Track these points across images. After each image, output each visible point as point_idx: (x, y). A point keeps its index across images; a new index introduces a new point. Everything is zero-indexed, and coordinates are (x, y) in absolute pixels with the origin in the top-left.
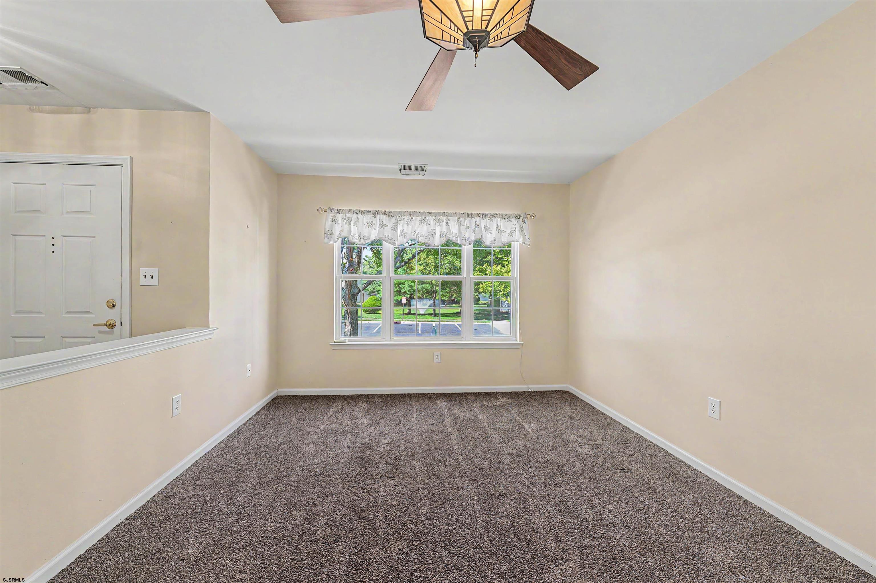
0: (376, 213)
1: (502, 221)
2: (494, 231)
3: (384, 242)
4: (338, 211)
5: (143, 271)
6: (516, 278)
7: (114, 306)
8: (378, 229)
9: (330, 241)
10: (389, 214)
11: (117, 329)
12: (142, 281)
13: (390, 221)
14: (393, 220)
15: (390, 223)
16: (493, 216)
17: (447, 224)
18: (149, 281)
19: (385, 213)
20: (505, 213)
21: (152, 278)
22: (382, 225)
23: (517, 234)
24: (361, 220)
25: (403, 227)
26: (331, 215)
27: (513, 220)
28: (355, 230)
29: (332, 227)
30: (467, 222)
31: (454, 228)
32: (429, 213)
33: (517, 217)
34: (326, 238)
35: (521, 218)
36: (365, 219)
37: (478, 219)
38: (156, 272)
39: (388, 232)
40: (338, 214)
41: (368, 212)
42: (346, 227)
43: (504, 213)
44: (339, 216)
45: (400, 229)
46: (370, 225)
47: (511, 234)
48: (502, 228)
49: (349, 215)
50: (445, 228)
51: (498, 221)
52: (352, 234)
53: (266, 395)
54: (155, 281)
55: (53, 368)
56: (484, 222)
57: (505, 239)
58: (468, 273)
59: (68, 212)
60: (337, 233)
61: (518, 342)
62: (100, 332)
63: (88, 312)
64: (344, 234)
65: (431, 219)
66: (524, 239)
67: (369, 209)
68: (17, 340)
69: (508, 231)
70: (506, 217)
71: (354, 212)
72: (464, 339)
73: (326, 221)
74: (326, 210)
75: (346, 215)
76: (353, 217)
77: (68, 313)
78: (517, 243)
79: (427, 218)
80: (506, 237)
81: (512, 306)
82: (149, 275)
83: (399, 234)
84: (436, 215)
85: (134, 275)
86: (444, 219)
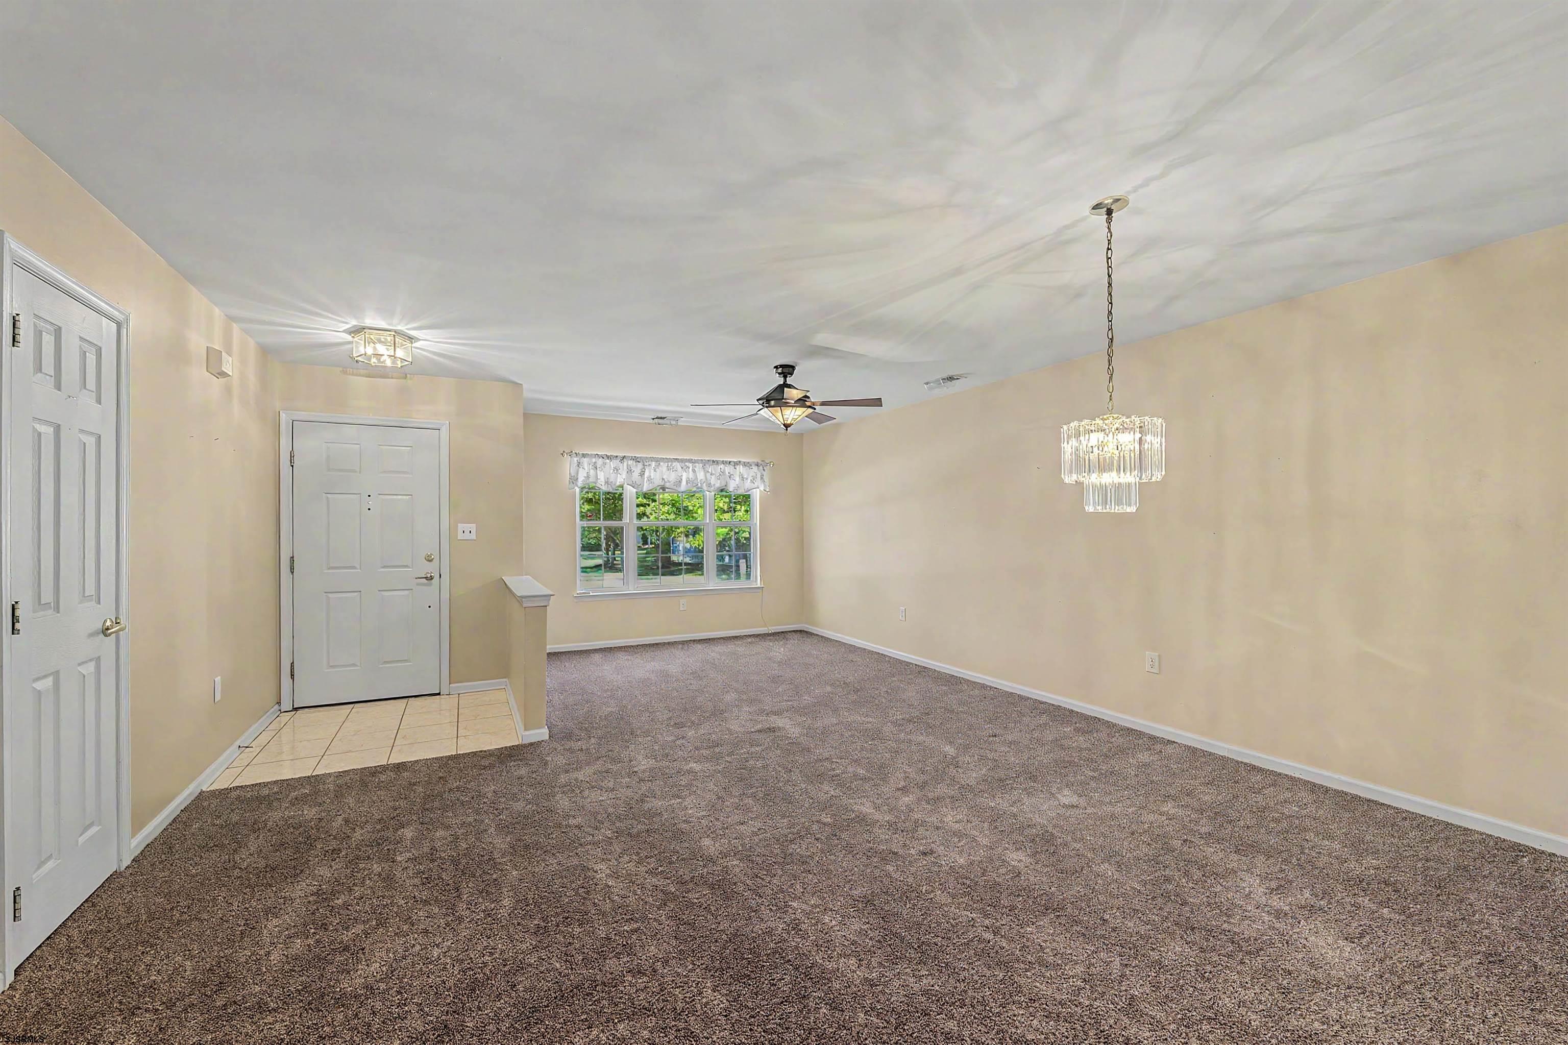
0: (624, 457)
1: (745, 469)
2: (737, 479)
3: (628, 489)
4: (584, 456)
5: (461, 527)
6: (756, 524)
7: (432, 560)
8: (623, 474)
9: (575, 486)
10: (636, 460)
11: (436, 581)
12: (460, 536)
14: (640, 466)
15: (637, 469)
16: (736, 464)
17: (694, 471)
18: (467, 536)
19: (632, 458)
20: (748, 461)
21: (470, 532)
24: (608, 465)
25: (650, 472)
26: (575, 459)
27: (755, 468)
28: (601, 476)
29: (575, 473)
30: (712, 469)
31: (701, 476)
32: (677, 459)
33: (757, 465)
34: (572, 484)
35: (762, 466)
36: (613, 464)
37: (722, 466)
38: (473, 527)
39: (634, 477)
40: (583, 458)
41: (616, 457)
42: (592, 472)
43: (746, 460)
44: (585, 461)
45: (647, 474)
46: (616, 470)
47: (752, 481)
48: (745, 476)
49: (598, 460)
50: (691, 475)
51: (740, 468)
52: (598, 479)
54: (473, 536)
56: (728, 469)
58: (711, 519)
59: (385, 472)
60: (581, 479)
61: (759, 586)
62: (418, 584)
63: (405, 566)
64: (591, 481)
65: (677, 465)
66: (765, 486)
67: (617, 454)
68: (330, 595)
69: (750, 478)
70: (748, 465)
71: (601, 457)
72: (707, 586)
73: (568, 465)
74: (570, 454)
75: (594, 460)
76: (600, 462)
77: (384, 567)
78: (758, 490)
79: (674, 464)
80: (748, 484)
81: (752, 551)
82: (467, 531)
83: (646, 479)
84: (682, 461)
85: (452, 530)
86: (690, 465)
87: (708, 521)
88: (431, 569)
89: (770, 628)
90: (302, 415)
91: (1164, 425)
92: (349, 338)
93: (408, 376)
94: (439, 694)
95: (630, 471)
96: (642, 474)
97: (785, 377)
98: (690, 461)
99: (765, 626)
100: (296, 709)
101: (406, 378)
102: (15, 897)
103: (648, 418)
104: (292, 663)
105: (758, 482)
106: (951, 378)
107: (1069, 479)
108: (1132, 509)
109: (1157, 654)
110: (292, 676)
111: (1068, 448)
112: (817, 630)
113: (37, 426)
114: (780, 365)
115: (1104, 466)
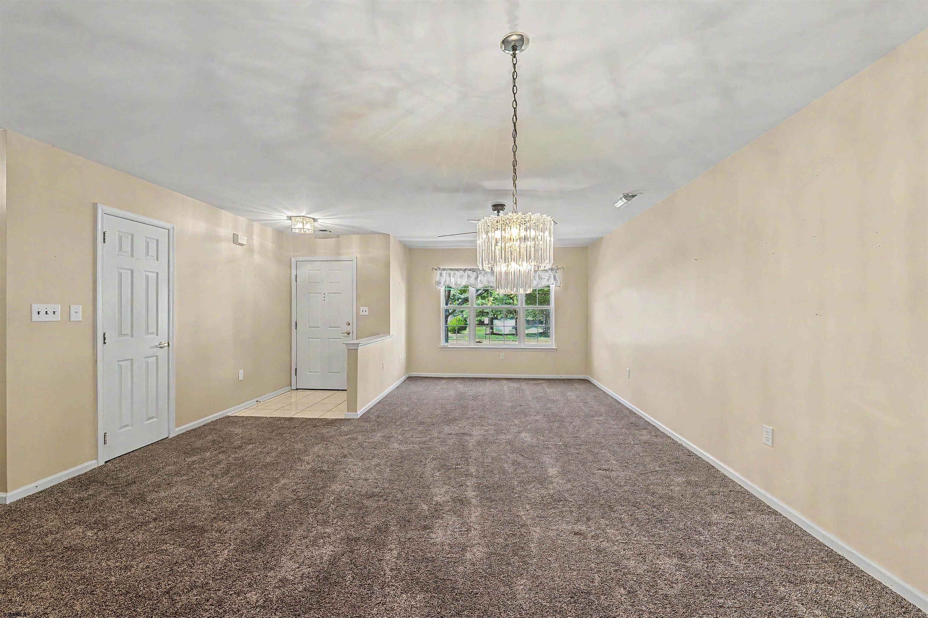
0: (465, 270)
3: (469, 287)
4: (444, 270)
5: (362, 308)
6: (553, 308)
7: (349, 324)
8: (466, 279)
9: (439, 287)
10: (473, 270)
12: (362, 313)
13: (473, 274)
14: (475, 274)
18: (364, 313)
21: (366, 311)
23: (552, 280)
24: (456, 274)
26: (439, 272)
27: (549, 271)
28: (453, 280)
29: (440, 279)
33: (552, 270)
34: (437, 286)
35: (554, 270)
36: (458, 274)
38: (367, 309)
39: (472, 280)
40: (443, 271)
42: (448, 278)
44: (444, 273)
46: (461, 277)
47: (548, 280)
48: (543, 277)
49: (450, 271)
51: (540, 272)
52: (451, 282)
53: (406, 374)
54: (367, 313)
55: (369, 343)
57: (544, 283)
58: (522, 305)
59: (330, 282)
60: (442, 283)
61: (554, 348)
62: (343, 336)
63: (339, 327)
64: (447, 283)
67: (462, 268)
68: (310, 339)
69: (547, 278)
71: (454, 270)
73: (436, 276)
74: (437, 269)
75: (448, 272)
76: (452, 273)
77: (330, 327)
78: (553, 285)
82: (364, 310)
83: (479, 282)
85: (358, 310)
87: (520, 306)
88: (349, 329)
89: (562, 376)
90: (299, 259)
93: (340, 236)
95: (469, 276)
96: (477, 279)
100: (297, 389)
102: (105, 436)
104: (296, 369)
106: (628, 196)
109: (771, 428)
110: (296, 375)
113: (120, 270)
114: (494, 205)
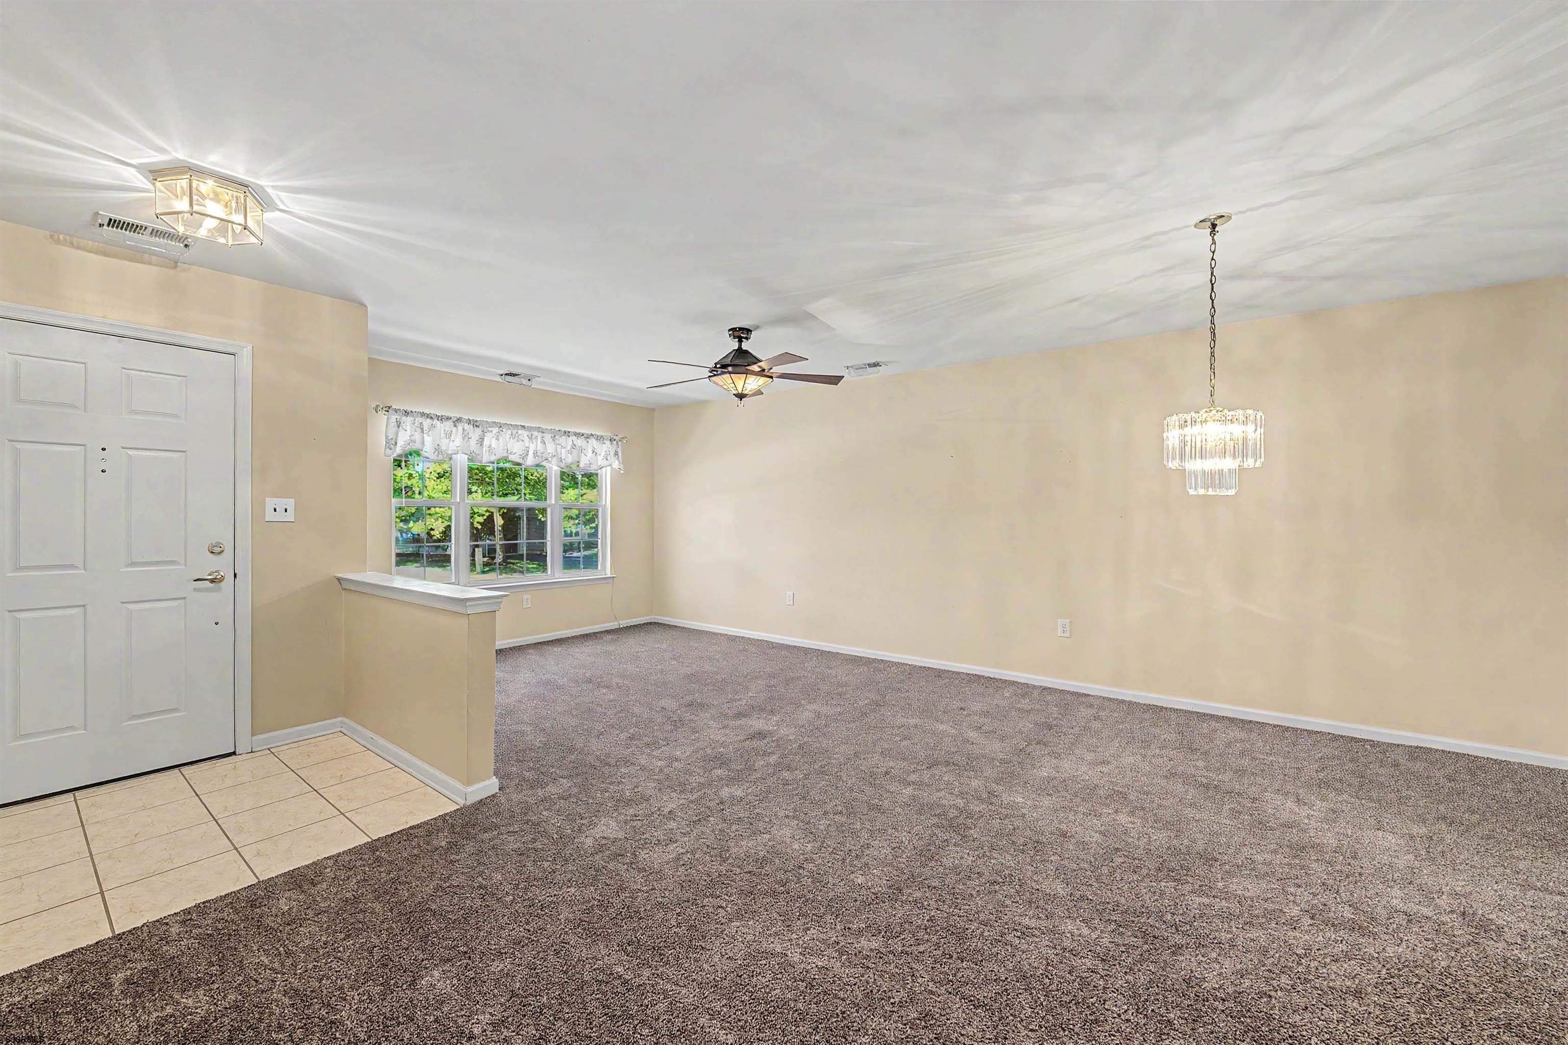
0: (459, 420)
1: (598, 443)
2: (588, 455)
5: (270, 503)
6: (605, 505)
9: (394, 453)
10: (475, 424)
11: (228, 584)
12: (270, 516)
13: (474, 431)
14: (478, 431)
15: (475, 434)
16: (590, 436)
17: (544, 442)
18: (280, 516)
19: (469, 422)
20: (602, 433)
21: (286, 511)
22: (466, 437)
24: (437, 427)
25: (491, 440)
26: (395, 417)
27: (608, 442)
28: (429, 440)
30: (562, 440)
31: (550, 448)
32: (523, 427)
34: (388, 449)
35: (616, 441)
36: (443, 426)
37: (574, 438)
38: (290, 503)
40: (405, 417)
41: (449, 418)
42: (417, 436)
43: (599, 434)
44: (408, 420)
45: (486, 442)
48: (597, 450)
49: (422, 420)
50: (539, 447)
51: (593, 441)
52: (426, 446)
54: (290, 516)
56: (580, 442)
58: (557, 500)
60: (400, 443)
61: (609, 576)
62: (197, 590)
65: (523, 434)
66: (616, 465)
67: (450, 415)
69: (602, 454)
70: (599, 438)
71: (428, 416)
72: (553, 578)
74: (388, 409)
76: (427, 423)
78: (609, 468)
79: (520, 432)
80: (601, 461)
81: (600, 536)
82: (281, 508)
83: (483, 451)
84: (530, 429)
85: (258, 505)
86: (540, 435)
87: (553, 502)
88: (219, 566)
89: (621, 622)
91: (1263, 418)
92: (141, 181)
94: (234, 753)
96: (481, 441)
97: (740, 341)
98: (539, 429)
99: (616, 619)
101: (176, 267)
103: (493, 374)
105: (612, 458)
106: (876, 365)
107: (1173, 465)
108: (1232, 492)
109: (1069, 621)
111: (1173, 437)
112: (681, 623)
114: (739, 328)
115: (1203, 454)
